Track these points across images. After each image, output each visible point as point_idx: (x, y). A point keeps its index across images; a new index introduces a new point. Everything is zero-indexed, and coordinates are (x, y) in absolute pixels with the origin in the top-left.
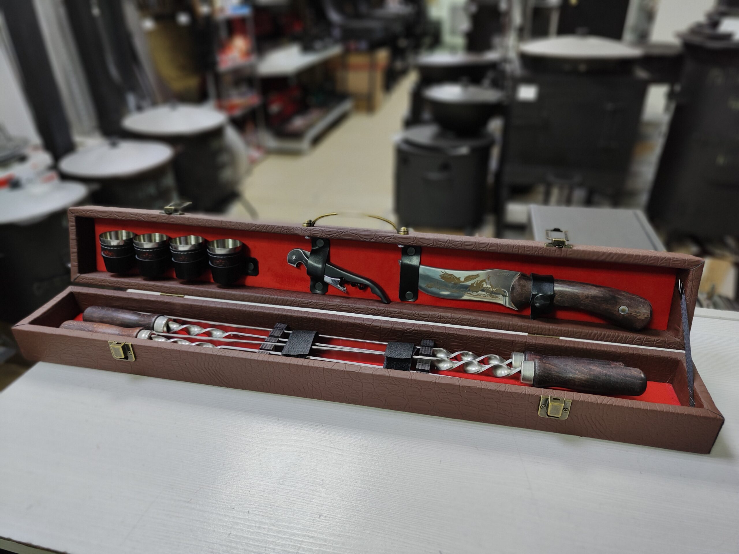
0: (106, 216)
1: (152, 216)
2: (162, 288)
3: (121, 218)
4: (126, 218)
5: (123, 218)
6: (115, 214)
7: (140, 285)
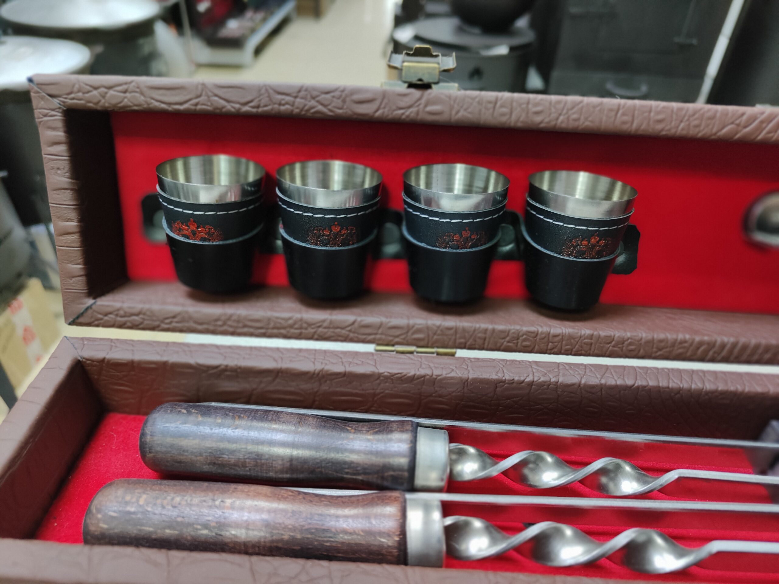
0: (181, 104)
1: (356, 97)
2: (380, 331)
3: (237, 106)
4: (258, 107)
5: (246, 109)
6: (216, 95)
7: (305, 325)
